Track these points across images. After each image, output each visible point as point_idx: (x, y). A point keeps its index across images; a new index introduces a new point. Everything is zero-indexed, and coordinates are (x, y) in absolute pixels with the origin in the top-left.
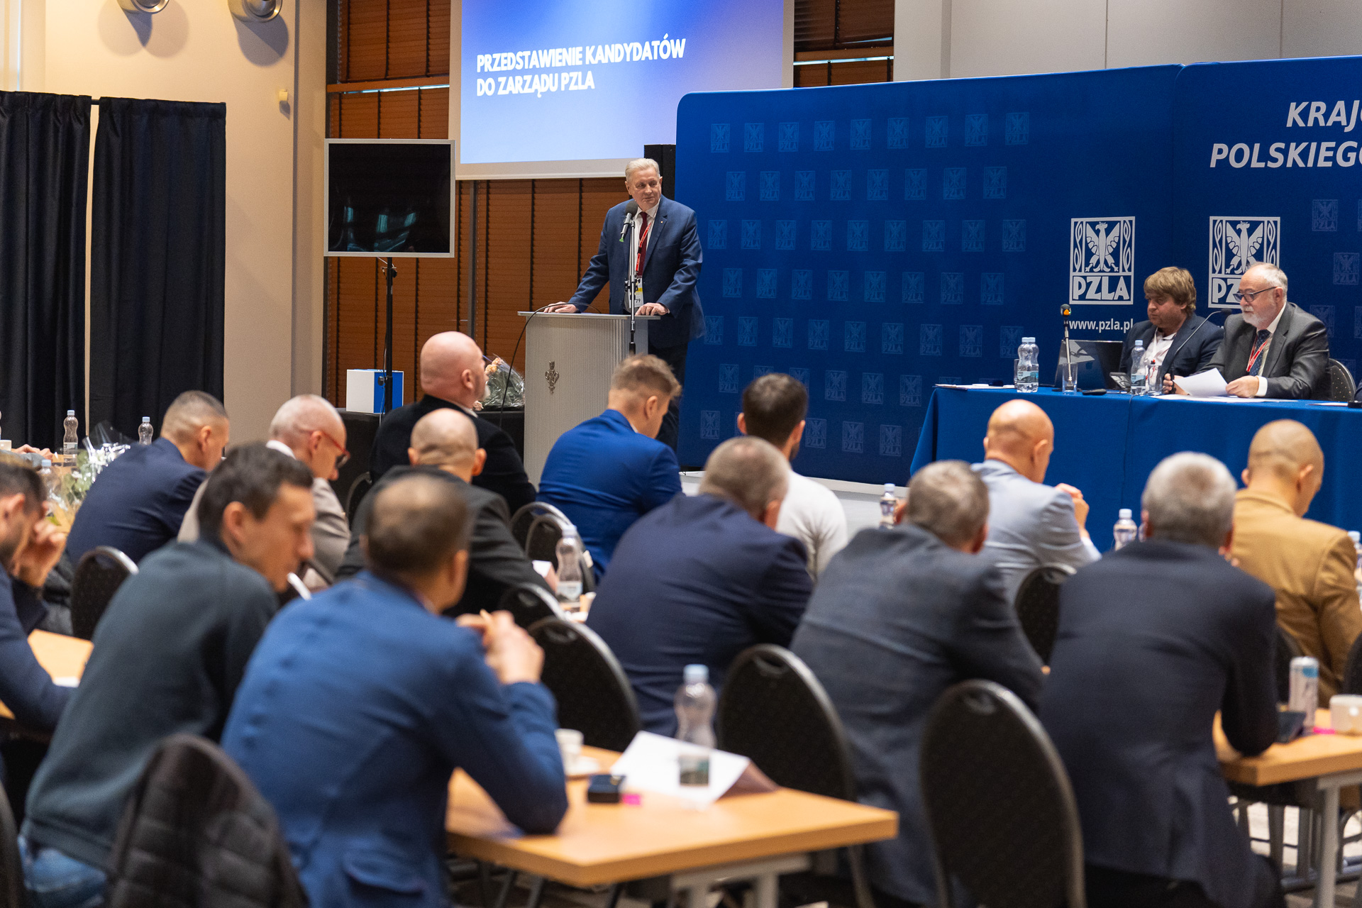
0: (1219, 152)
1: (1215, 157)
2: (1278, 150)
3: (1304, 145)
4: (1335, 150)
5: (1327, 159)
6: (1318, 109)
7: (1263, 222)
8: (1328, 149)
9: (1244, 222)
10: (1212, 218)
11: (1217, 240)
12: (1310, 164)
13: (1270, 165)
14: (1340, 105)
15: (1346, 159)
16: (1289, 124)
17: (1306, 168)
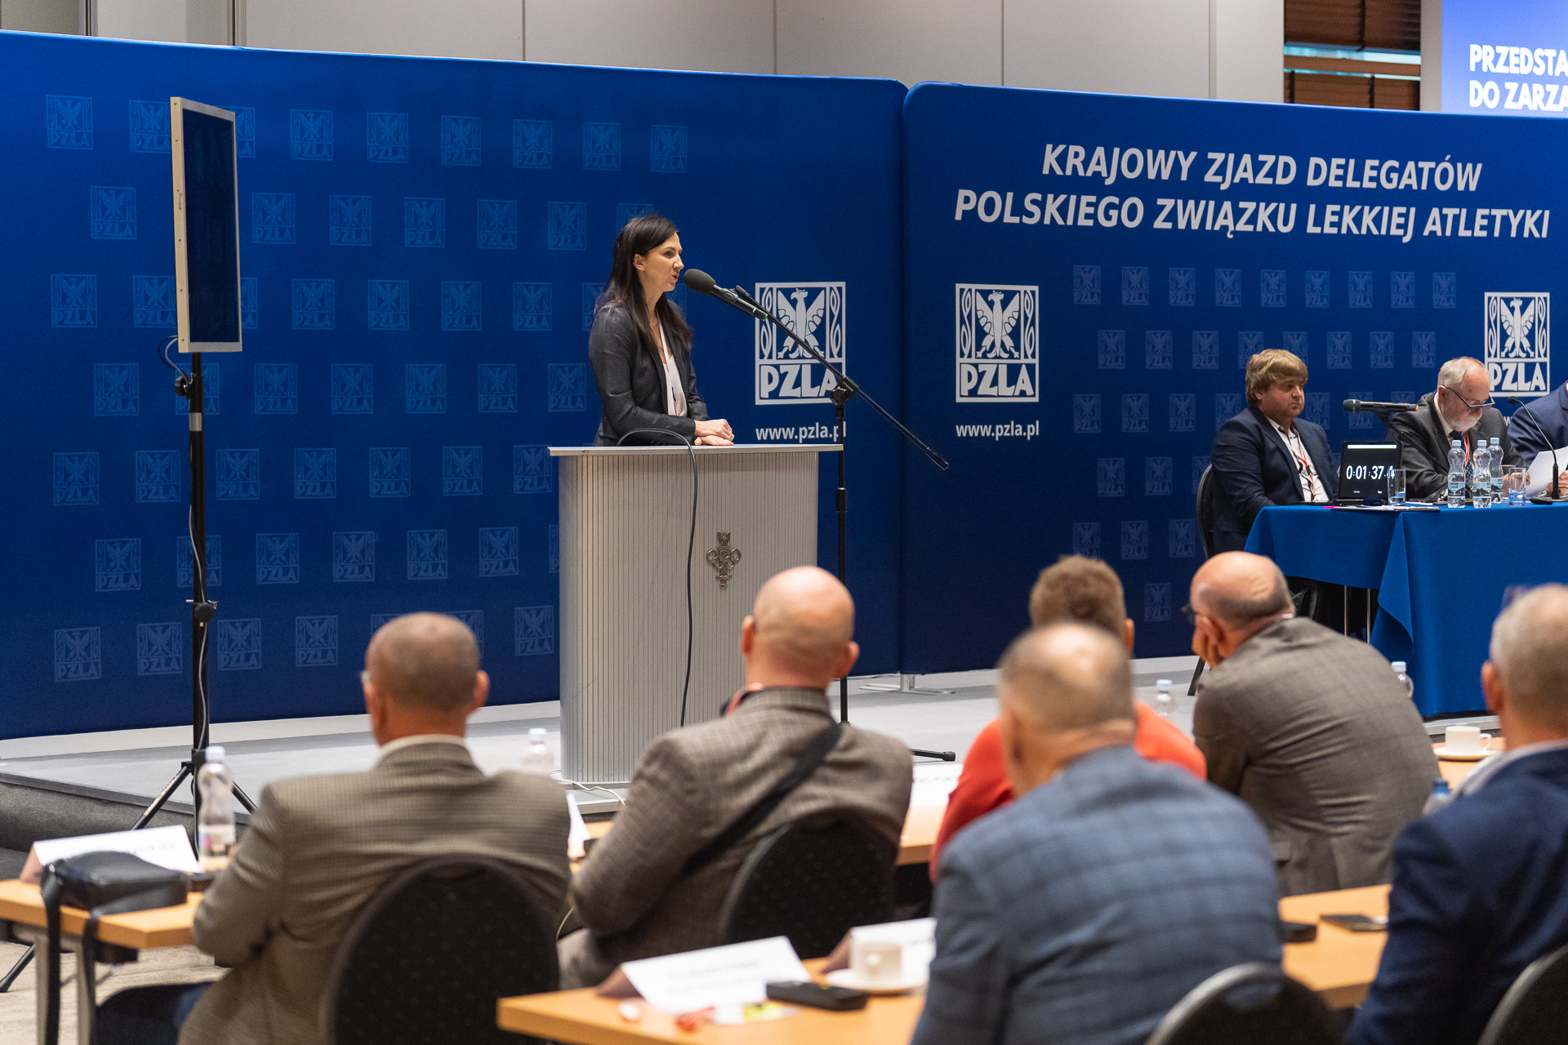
0: (966, 201)
1: (961, 207)
2: (1034, 202)
3: (1062, 197)
4: (1096, 205)
5: (1087, 216)
6: (1076, 155)
7: (1019, 292)
8: (1089, 204)
9: (997, 290)
10: (958, 286)
11: (965, 315)
12: (1070, 222)
13: (1026, 220)
14: (1100, 152)
15: (1108, 217)
16: (1046, 171)
17: (1066, 226)
